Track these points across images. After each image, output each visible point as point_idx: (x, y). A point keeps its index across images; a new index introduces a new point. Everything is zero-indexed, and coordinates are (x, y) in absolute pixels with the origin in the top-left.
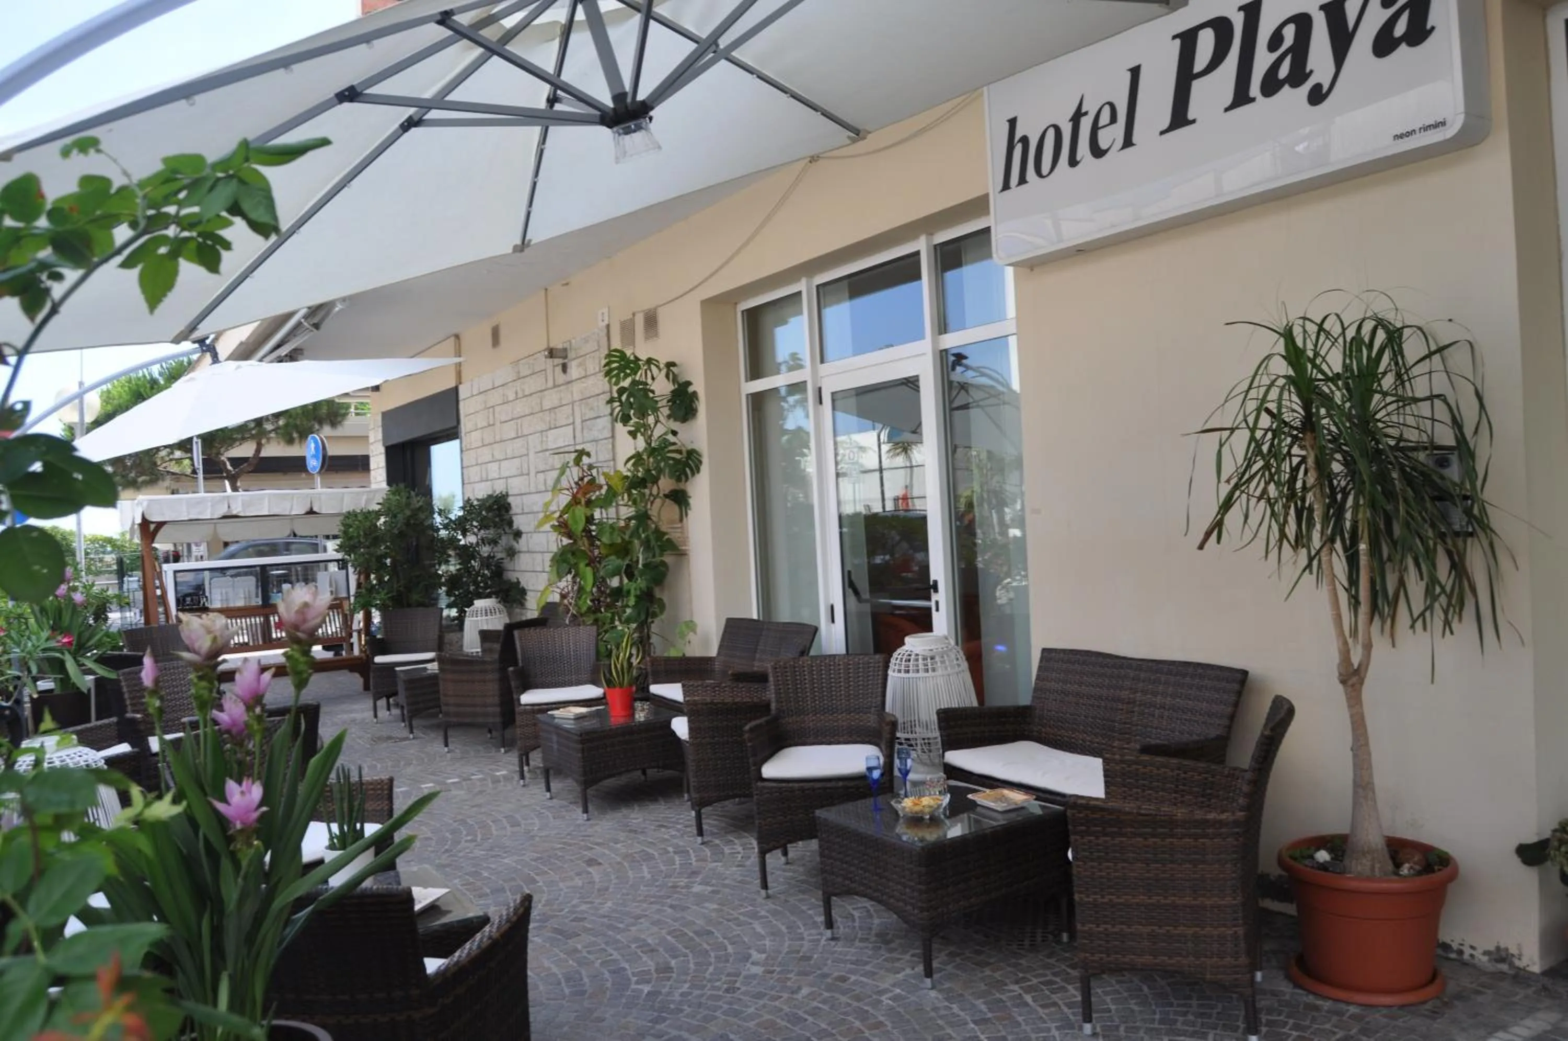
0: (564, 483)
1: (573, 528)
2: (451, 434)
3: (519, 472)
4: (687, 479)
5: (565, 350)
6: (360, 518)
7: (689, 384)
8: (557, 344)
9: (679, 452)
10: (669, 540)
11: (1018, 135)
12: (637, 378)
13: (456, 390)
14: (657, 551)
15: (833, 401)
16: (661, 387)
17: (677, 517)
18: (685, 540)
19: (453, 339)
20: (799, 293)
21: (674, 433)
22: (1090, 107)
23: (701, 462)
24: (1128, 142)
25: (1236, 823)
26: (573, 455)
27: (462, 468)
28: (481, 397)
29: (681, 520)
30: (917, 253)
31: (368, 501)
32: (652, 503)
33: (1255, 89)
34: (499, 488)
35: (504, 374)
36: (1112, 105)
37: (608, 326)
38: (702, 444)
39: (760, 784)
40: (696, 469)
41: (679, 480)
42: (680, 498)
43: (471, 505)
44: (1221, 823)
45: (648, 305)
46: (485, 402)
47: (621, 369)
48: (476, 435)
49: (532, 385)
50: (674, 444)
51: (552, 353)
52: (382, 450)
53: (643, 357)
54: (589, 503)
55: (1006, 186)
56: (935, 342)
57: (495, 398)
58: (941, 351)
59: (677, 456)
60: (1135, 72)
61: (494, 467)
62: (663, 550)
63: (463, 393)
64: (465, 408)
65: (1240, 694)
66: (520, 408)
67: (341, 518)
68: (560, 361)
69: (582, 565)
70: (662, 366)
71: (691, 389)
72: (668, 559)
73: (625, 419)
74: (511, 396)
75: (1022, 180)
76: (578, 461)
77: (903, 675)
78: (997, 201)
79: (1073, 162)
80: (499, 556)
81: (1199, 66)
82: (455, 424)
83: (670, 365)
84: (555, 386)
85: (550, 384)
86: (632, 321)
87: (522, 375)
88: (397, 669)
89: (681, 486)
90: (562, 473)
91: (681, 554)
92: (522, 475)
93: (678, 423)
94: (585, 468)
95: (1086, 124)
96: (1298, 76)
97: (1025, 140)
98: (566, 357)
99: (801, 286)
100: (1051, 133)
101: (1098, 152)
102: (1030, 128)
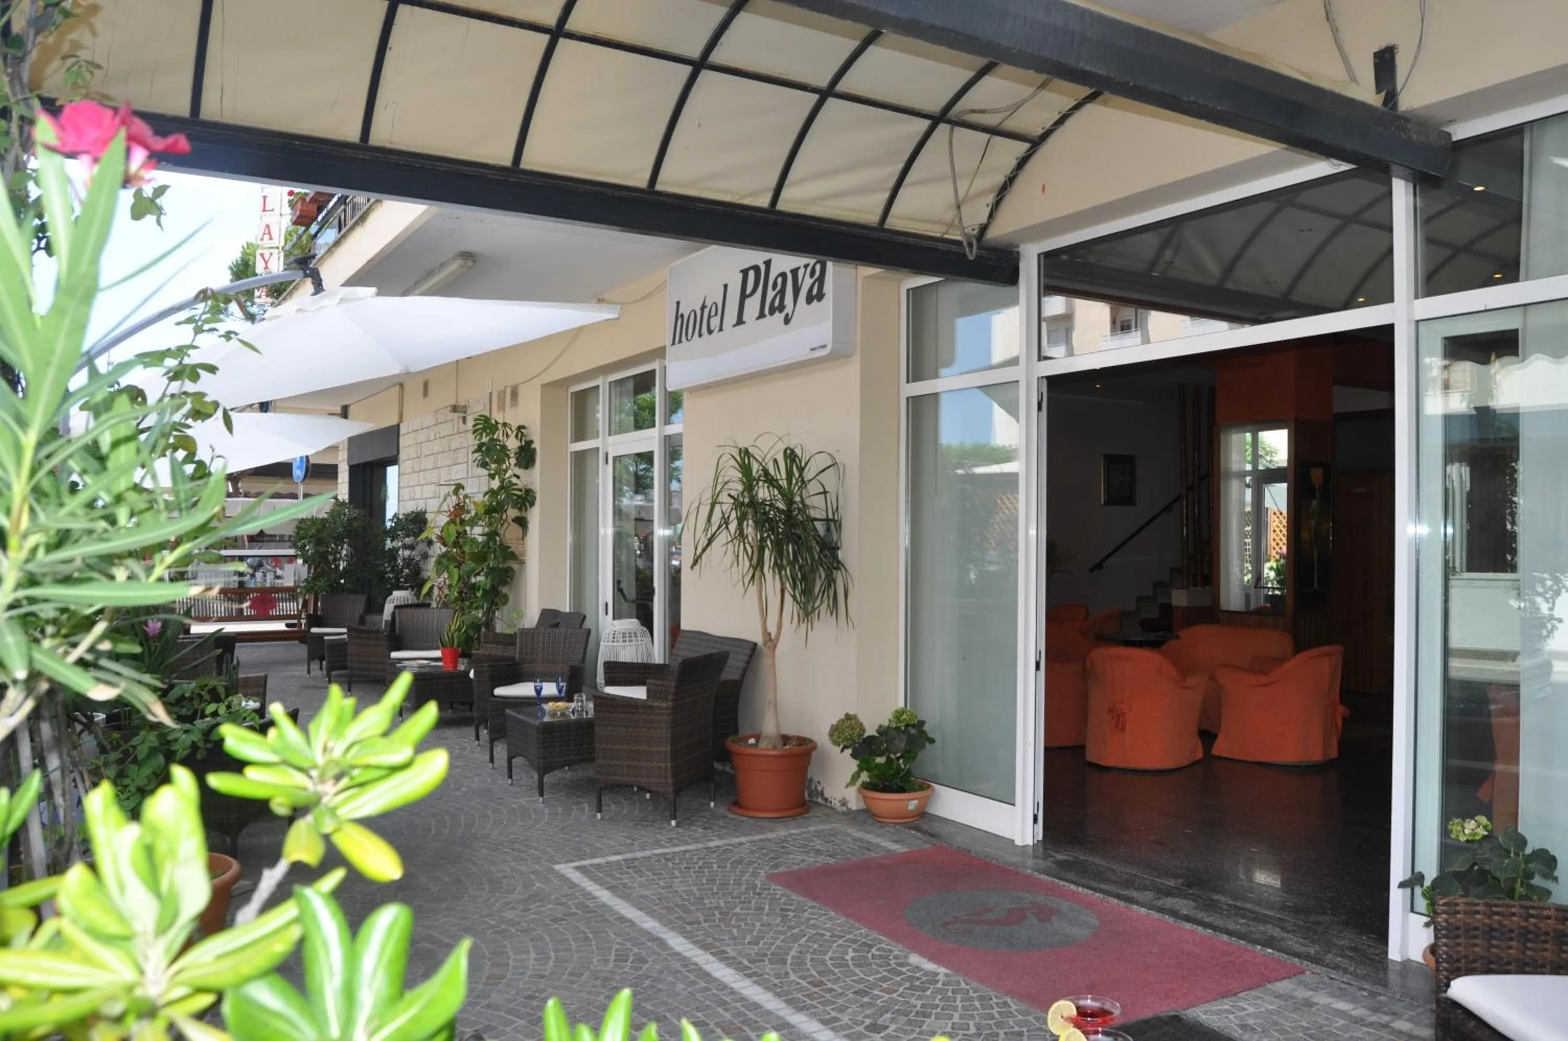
0: (445, 507)
1: (447, 540)
2: (394, 461)
3: (433, 495)
4: (526, 510)
5: (465, 407)
6: (309, 523)
7: (532, 442)
8: (462, 403)
9: (521, 490)
10: (512, 553)
11: (680, 314)
12: (495, 437)
13: (397, 427)
14: (501, 559)
15: (614, 462)
16: (513, 444)
17: (521, 535)
18: (524, 554)
19: (397, 387)
20: (597, 387)
21: (518, 477)
22: (708, 304)
23: (535, 498)
24: (721, 329)
25: (668, 709)
26: (453, 487)
27: (399, 488)
28: (412, 435)
29: (523, 538)
30: (653, 371)
31: (319, 510)
32: (502, 525)
33: (767, 311)
34: (420, 506)
35: (429, 420)
36: (715, 303)
37: (491, 394)
38: (536, 487)
39: (492, 699)
40: (532, 504)
41: (520, 509)
42: (522, 522)
43: (398, 519)
44: (660, 708)
45: (513, 383)
46: (416, 438)
47: (484, 429)
48: (408, 463)
49: (446, 430)
50: (516, 484)
51: (455, 409)
52: (347, 468)
53: (501, 421)
54: (462, 522)
55: (674, 343)
56: (661, 430)
57: (422, 437)
58: (665, 436)
59: (519, 493)
60: (726, 286)
61: (418, 489)
62: (506, 559)
63: (403, 430)
64: (403, 442)
65: (751, 656)
66: (437, 446)
67: (297, 522)
68: (462, 415)
69: (451, 567)
70: (514, 429)
71: (533, 446)
72: (515, 566)
73: (484, 465)
74: (432, 437)
75: (680, 341)
76: (456, 492)
77: (610, 644)
78: (670, 351)
79: (700, 335)
80: (418, 558)
81: (749, 291)
82: (395, 453)
83: (520, 428)
84: (459, 433)
85: (455, 431)
86: (505, 392)
87: (440, 421)
88: (326, 638)
89: (524, 514)
90: (445, 499)
91: (522, 563)
92: (435, 497)
93: (522, 470)
94: (461, 497)
95: (706, 311)
96: (781, 308)
97: (682, 316)
98: (465, 412)
99: (599, 382)
100: (693, 314)
101: (710, 332)
102: (685, 310)
